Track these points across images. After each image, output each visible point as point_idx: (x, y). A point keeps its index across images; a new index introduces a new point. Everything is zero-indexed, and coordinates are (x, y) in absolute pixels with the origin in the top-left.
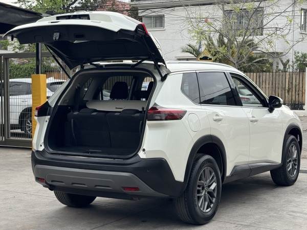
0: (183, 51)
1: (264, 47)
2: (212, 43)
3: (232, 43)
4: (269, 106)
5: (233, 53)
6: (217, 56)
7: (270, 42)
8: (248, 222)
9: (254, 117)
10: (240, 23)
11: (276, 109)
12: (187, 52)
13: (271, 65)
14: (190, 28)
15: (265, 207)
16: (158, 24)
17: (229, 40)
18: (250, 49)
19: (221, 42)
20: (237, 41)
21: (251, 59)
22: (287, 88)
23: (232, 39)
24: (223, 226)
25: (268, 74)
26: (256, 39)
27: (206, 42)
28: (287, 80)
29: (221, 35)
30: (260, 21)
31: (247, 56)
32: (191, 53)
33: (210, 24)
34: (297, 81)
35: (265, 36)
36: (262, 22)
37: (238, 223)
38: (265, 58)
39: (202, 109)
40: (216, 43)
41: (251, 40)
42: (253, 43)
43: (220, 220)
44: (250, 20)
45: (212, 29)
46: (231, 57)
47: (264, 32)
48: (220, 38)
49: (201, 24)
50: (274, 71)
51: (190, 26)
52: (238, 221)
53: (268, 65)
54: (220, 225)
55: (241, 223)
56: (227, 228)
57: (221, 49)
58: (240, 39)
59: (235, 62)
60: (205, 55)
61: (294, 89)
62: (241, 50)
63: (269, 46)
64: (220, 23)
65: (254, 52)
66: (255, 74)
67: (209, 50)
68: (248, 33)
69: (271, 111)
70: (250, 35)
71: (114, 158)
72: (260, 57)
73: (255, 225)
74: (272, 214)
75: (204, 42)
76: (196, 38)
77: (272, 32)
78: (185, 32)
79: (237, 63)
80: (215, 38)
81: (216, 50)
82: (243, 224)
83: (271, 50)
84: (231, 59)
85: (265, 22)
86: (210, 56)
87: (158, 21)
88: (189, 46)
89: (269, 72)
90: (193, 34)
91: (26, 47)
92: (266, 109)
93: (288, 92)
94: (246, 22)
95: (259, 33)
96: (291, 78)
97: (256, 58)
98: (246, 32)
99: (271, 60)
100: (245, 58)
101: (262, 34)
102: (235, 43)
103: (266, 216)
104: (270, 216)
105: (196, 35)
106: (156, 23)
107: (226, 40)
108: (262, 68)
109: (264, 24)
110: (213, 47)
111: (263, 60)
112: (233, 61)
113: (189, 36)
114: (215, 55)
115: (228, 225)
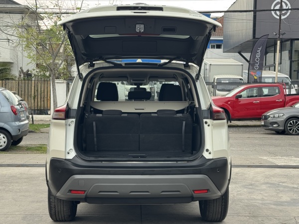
22: (33, 95)
28: (33, 88)
34: (42, 89)
61: (39, 96)
71: (177, 161)
93: (34, 99)
96: (36, 86)
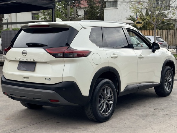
0: (127, 19)
1: (170, 16)
2: (142, 14)
3: (153, 14)
4: (152, 48)
5: (154, 19)
6: (145, 20)
7: (173, 13)
8: (161, 107)
9: (141, 55)
10: (158, 4)
11: (157, 50)
12: (129, 19)
13: (174, 25)
14: (131, 7)
15: (170, 99)
16: (114, 5)
17: (152, 12)
18: (163, 17)
19: (147, 14)
20: (156, 13)
21: (163, 22)
23: (153, 12)
24: (148, 109)
25: (172, 30)
26: (166, 12)
27: (139, 14)
29: (147, 10)
30: (168, 2)
31: (161, 21)
32: (131, 20)
33: (141, 4)
35: (171, 10)
36: (169, 3)
37: (156, 108)
38: (170, 22)
39: (104, 50)
40: (144, 14)
41: (163, 13)
42: (164, 14)
43: (146, 106)
44: (163, 1)
45: (142, 7)
46: (152, 21)
47: (170, 8)
48: (146, 12)
49: (136, 4)
50: (176, 29)
51: (131, 5)
52: (155, 107)
53: (172, 25)
54: (146, 109)
55: (157, 108)
56: (149, 110)
57: (147, 17)
58: (157, 12)
59: (155, 24)
60: (138, 21)
62: (158, 18)
63: (173, 15)
64: (147, 4)
65: (164, 19)
66: (165, 31)
67: (141, 18)
68: (162, 9)
69: (154, 51)
70: (163, 10)
72: (168, 21)
73: (165, 109)
74: (174, 103)
75: (138, 14)
76: (134, 12)
77: (175, 8)
78: (128, 9)
79: (156, 24)
80: (144, 12)
81: (144, 18)
82: (158, 108)
83: (174, 18)
84: (153, 23)
85: (171, 3)
86: (141, 21)
87: (114, 4)
88: (130, 16)
89: (173, 29)
90: (132, 10)
91: (48, 19)
92: (151, 50)
94: (161, 3)
95: (167, 9)
97: (166, 22)
98: (161, 8)
99: (174, 23)
100: (160, 22)
101: (169, 10)
102: (155, 14)
103: (170, 104)
104: (173, 105)
105: (134, 10)
106: (113, 5)
107: (150, 13)
108: (169, 27)
109: (170, 4)
110: (143, 16)
111: (170, 23)
112: (154, 24)
113: (130, 10)
114: (144, 21)
115: (150, 109)
